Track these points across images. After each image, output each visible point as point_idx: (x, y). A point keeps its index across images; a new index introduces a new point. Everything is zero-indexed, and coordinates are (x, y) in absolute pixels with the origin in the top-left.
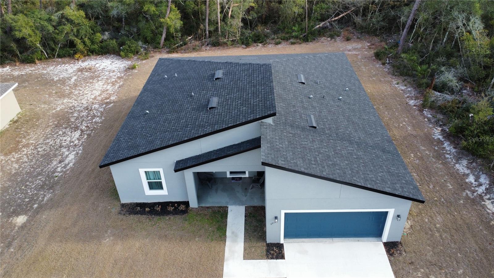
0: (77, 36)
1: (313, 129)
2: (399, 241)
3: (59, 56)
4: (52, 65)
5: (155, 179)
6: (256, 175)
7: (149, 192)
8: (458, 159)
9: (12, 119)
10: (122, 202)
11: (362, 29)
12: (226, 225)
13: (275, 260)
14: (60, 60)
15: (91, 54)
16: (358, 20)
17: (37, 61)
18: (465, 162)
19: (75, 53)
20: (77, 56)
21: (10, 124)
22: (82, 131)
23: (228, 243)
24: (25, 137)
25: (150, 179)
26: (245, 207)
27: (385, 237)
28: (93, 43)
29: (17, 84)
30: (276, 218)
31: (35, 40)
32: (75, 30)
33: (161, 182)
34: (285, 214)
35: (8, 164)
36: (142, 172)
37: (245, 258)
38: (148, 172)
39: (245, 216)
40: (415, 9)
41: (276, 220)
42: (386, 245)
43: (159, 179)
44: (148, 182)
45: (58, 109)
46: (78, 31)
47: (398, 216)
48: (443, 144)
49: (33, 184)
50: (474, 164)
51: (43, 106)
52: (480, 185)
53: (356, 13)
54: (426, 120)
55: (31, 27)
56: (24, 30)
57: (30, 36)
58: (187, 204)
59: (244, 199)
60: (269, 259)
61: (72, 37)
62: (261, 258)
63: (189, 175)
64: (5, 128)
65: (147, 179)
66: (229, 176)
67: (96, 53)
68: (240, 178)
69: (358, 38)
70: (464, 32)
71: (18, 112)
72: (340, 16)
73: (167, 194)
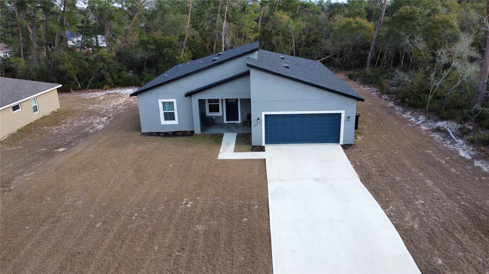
0: (107, 71)
1: (287, 68)
2: (353, 144)
3: (91, 88)
4: (85, 93)
5: (169, 111)
6: (247, 117)
7: (164, 122)
8: (404, 112)
9: (53, 111)
10: (142, 132)
11: (340, 67)
12: (222, 140)
13: (258, 152)
14: (91, 90)
15: (117, 86)
16: (337, 60)
17: (72, 91)
18: (409, 113)
19: (103, 85)
20: (106, 87)
21: (52, 113)
22: (109, 117)
23: (222, 146)
24: (63, 119)
25: (166, 111)
26: (237, 134)
27: (341, 142)
28: (119, 77)
29: (61, 86)
30: (258, 119)
31: (73, 74)
32: (106, 67)
33: (174, 112)
34: (266, 115)
35: (51, 130)
36: (160, 101)
37: (234, 151)
38: (165, 102)
39: (237, 137)
40: (375, 38)
41: (259, 121)
42: (343, 146)
43: (172, 110)
44: (164, 113)
45: (90, 109)
46: (109, 68)
47: (349, 117)
48: (395, 107)
49: (70, 137)
50: (416, 112)
51: (77, 107)
52: (419, 121)
53: (335, 56)
54: (384, 99)
55: (72, 63)
56: (66, 64)
57: (70, 69)
58: (193, 132)
59: (236, 130)
60: (253, 151)
61: (103, 71)
62: (248, 151)
63: (195, 100)
64: (48, 115)
65: (164, 111)
66: (225, 122)
67: (121, 85)
68: (235, 123)
69: (336, 72)
70: (412, 47)
71: (58, 108)
72: (322, 59)
73: (178, 123)
